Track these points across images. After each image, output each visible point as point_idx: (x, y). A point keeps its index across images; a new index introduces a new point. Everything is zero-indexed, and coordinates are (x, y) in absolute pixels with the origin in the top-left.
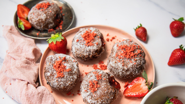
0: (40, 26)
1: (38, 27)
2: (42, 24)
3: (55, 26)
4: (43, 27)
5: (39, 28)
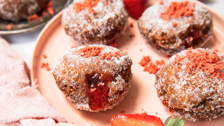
0: (12, 11)
1: (7, 13)
2: (15, 6)
3: (39, 9)
4: (18, 14)
5: (9, 15)
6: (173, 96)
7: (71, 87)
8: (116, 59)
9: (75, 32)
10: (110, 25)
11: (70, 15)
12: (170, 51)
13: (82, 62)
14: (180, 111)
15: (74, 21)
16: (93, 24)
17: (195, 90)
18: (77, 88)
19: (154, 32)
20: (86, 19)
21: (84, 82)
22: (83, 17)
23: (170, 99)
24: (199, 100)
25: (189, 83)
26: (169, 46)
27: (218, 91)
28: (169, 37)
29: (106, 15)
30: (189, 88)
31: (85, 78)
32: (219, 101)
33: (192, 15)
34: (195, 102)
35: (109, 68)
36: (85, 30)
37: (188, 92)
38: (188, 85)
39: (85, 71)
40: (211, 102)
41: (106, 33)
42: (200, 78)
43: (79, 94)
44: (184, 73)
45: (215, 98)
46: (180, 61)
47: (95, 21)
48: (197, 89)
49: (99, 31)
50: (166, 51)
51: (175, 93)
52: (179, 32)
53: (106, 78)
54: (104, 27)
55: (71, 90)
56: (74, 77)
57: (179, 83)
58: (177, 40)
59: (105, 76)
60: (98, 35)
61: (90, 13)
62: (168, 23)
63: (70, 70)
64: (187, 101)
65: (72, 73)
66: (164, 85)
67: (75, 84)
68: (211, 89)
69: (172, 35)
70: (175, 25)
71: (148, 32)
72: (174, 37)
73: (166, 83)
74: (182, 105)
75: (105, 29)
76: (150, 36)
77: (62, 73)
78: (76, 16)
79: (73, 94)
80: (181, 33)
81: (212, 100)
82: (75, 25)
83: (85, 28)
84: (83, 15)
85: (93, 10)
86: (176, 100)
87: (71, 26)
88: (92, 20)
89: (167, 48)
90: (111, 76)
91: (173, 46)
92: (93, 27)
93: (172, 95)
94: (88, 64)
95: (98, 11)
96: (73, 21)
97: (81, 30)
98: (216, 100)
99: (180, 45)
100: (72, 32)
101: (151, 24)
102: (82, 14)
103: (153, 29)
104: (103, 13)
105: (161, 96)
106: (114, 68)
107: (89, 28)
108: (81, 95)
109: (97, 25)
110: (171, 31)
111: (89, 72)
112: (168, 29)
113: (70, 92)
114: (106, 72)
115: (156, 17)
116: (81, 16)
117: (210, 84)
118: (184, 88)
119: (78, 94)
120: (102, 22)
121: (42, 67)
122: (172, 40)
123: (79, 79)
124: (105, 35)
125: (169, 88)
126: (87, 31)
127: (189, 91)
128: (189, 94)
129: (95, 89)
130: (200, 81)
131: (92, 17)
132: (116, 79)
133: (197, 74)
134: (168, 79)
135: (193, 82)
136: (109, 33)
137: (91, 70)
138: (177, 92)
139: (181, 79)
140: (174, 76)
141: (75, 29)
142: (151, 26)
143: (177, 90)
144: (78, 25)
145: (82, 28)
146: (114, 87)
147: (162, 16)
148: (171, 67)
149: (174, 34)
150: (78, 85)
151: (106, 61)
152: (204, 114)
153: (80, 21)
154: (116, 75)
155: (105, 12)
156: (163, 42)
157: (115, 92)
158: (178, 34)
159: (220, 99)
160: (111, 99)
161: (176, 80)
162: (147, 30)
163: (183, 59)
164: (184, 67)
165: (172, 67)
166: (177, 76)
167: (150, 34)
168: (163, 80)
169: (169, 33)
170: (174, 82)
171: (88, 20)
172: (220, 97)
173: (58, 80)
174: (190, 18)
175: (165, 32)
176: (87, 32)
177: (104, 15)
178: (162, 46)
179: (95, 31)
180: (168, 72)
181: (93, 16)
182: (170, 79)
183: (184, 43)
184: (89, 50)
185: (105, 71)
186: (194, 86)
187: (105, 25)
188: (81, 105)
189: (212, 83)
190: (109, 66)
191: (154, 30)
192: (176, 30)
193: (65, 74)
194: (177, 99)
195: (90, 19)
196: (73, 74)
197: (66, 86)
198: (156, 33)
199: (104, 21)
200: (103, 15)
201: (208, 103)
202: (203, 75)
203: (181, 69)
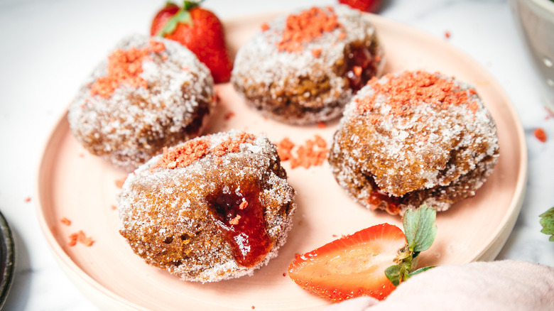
6: (391, 172)
7: (184, 237)
8: (249, 145)
9: (120, 140)
10: (189, 99)
11: (93, 109)
12: (327, 110)
13: (186, 174)
14: (413, 201)
15: (109, 116)
16: (154, 106)
17: (430, 140)
18: (198, 233)
19: (281, 83)
20: (133, 104)
21: (208, 214)
22: (126, 102)
23: (387, 181)
24: (446, 155)
25: (412, 132)
26: (322, 99)
27: (468, 127)
28: (316, 80)
29: (172, 81)
30: (416, 141)
31: (208, 204)
32: (479, 144)
33: (337, 26)
34: (439, 163)
35: (247, 166)
36: (141, 127)
37: (420, 149)
38: (412, 136)
39: (200, 190)
40: (466, 152)
41: (187, 119)
42: (427, 116)
43: (207, 245)
44: (393, 119)
45: (469, 142)
46: (371, 103)
47: (155, 100)
48: (432, 136)
49: (171, 120)
50: (317, 114)
51: (392, 166)
52: (331, 63)
53: (249, 189)
54: (178, 106)
55: (186, 242)
56: (184, 210)
57: (393, 142)
58: (332, 82)
59: (245, 184)
60: (173, 129)
61: (138, 87)
62: (302, 54)
63: (167, 202)
64: (425, 166)
65: (173, 205)
66: (364, 161)
67: (191, 225)
68: (457, 127)
69: (320, 73)
70: (318, 54)
71: (266, 89)
72: (326, 79)
73: (366, 155)
74: (417, 179)
75: (182, 110)
76: (274, 97)
77: (150, 217)
78: (108, 105)
79: (192, 249)
80: (335, 65)
81: (464, 148)
82: (116, 124)
83: (140, 122)
84: (123, 97)
85: (142, 80)
86: (402, 176)
87: (106, 129)
88: (149, 101)
89: (320, 105)
90: (256, 181)
91: (328, 96)
92: (156, 113)
93: (389, 170)
94: (201, 174)
95: (152, 80)
96: (107, 118)
97: (134, 129)
98: (472, 146)
99: (343, 88)
100: (113, 143)
101: (269, 71)
102: (119, 96)
103: (276, 79)
104: (164, 79)
105: (360, 193)
106: (256, 163)
107: (149, 118)
108: (212, 243)
109: (163, 107)
110: (316, 67)
111: (210, 188)
112: (308, 65)
113: (185, 247)
114: (245, 176)
115: (271, 55)
116: (119, 101)
117: (450, 120)
118: (407, 146)
119: (203, 245)
120: (172, 97)
121: (74, 244)
122: (323, 86)
123: (196, 211)
124: (184, 125)
125: (376, 160)
126: (146, 127)
127: (420, 147)
128: (422, 152)
129: (238, 217)
130: (430, 121)
131: (145, 94)
132: (269, 182)
133: (417, 111)
134: (366, 146)
135: (418, 128)
136: (192, 117)
137: (213, 184)
138: (396, 160)
139: (394, 132)
140: (377, 133)
141: (119, 132)
142: (270, 75)
143: (395, 157)
144: (122, 121)
145: (133, 125)
146: (273, 198)
147: (282, 47)
148: (360, 122)
149: (323, 71)
150: (199, 226)
151: (232, 155)
152: (458, 185)
153: (123, 113)
154: (266, 177)
155: (169, 77)
156: (307, 95)
157: (278, 208)
158: (331, 67)
159: (479, 140)
160: (275, 229)
161: (385, 139)
162: (263, 85)
163: (374, 99)
164: (386, 110)
165: (363, 121)
166: (382, 132)
167: (273, 91)
168: (356, 152)
169: (313, 72)
170: (382, 144)
171: (138, 104)
172: (476, 136)
173: (143, 238)
174: (337, 32)
175: (304, 74)
176: (147, 131)
177: (169, 82)
178: (308, 105)
179: (163, 120)
180: (359, 132)
181: (147, 91)
182: (371, 143)
183: (348, 83)
184: (179, 152)
185: (242, 173)
186: (425, 133)
187: (179, 103)
188: (215, 270)
189: (451, 116)
190: (244, 163)
191: (279, 79)
192: (325, 61)
193: (160, 216)
194: (402, 173)
195: (143, 100)
196: (178, 207)
197: (169, 241)
198: (286, 83)
199: (176, 95)
200: (167, 84)
201: (461, 159)
202: (429, 109)
203: (383, 115)
